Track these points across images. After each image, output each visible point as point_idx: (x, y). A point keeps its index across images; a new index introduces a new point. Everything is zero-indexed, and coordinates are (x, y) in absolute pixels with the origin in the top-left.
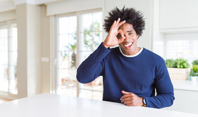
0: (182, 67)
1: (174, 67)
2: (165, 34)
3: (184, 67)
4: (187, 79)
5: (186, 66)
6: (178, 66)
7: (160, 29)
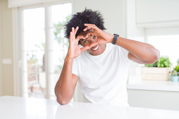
0: (162, 66)
1: (154, 67)
2: (145, 29)
3: (165, 66)
4: (169, 80)
5: (166, 64)
6: (159, 65)
7: (137, 24)
